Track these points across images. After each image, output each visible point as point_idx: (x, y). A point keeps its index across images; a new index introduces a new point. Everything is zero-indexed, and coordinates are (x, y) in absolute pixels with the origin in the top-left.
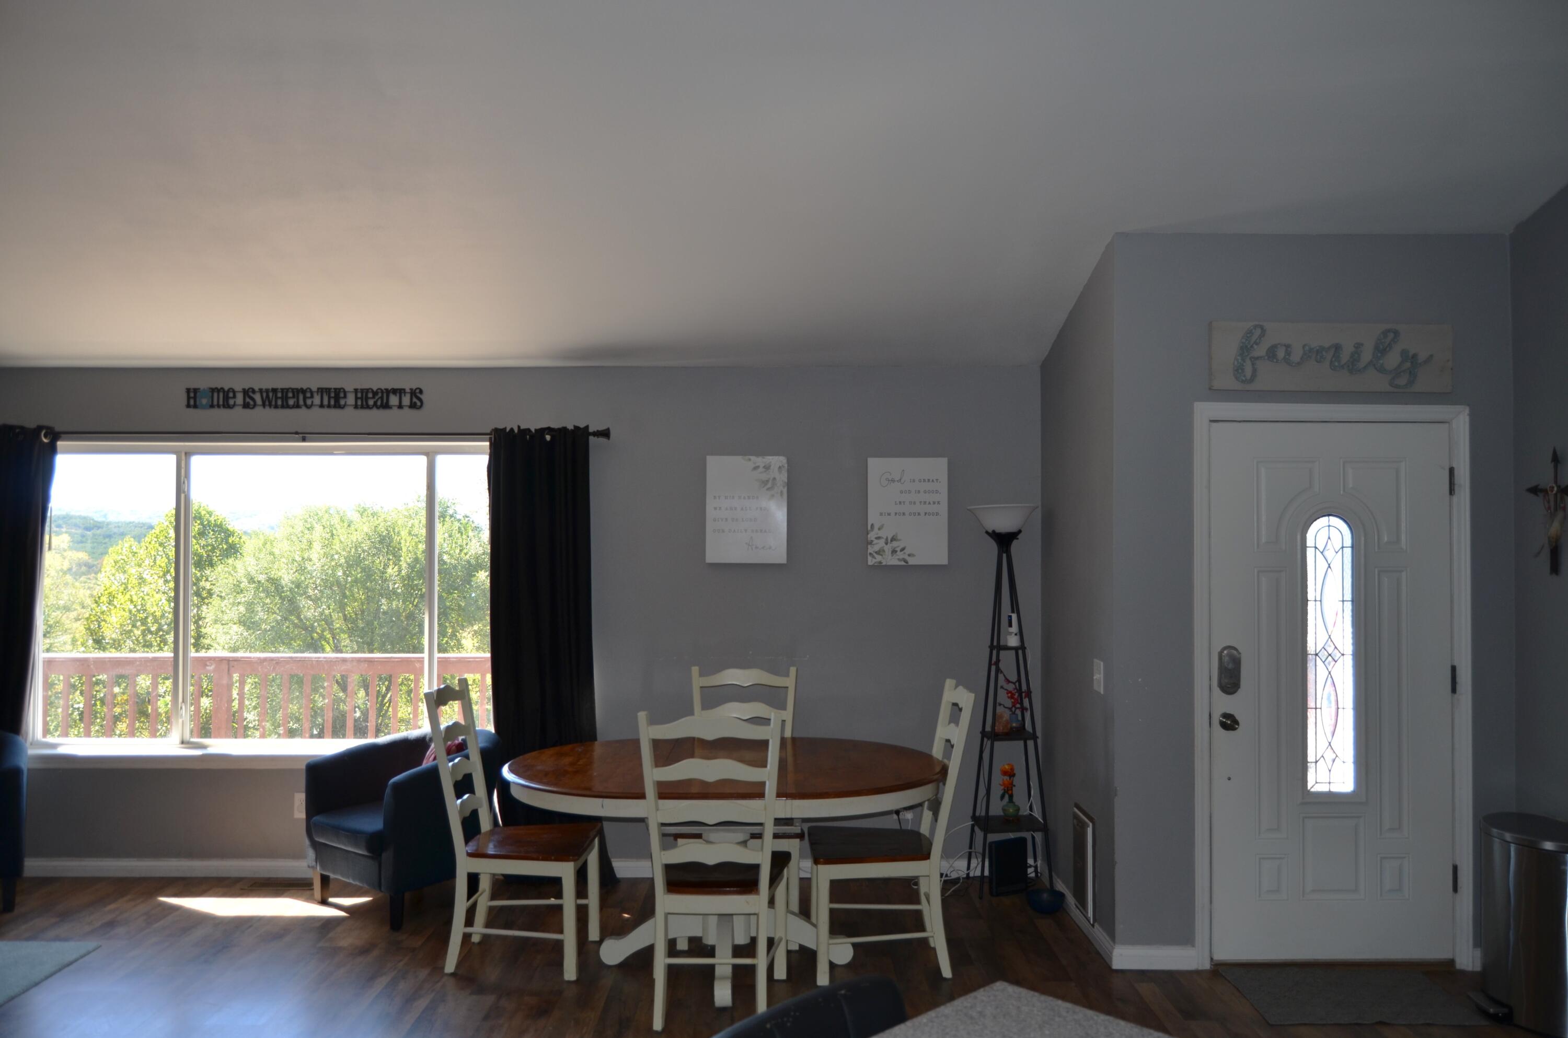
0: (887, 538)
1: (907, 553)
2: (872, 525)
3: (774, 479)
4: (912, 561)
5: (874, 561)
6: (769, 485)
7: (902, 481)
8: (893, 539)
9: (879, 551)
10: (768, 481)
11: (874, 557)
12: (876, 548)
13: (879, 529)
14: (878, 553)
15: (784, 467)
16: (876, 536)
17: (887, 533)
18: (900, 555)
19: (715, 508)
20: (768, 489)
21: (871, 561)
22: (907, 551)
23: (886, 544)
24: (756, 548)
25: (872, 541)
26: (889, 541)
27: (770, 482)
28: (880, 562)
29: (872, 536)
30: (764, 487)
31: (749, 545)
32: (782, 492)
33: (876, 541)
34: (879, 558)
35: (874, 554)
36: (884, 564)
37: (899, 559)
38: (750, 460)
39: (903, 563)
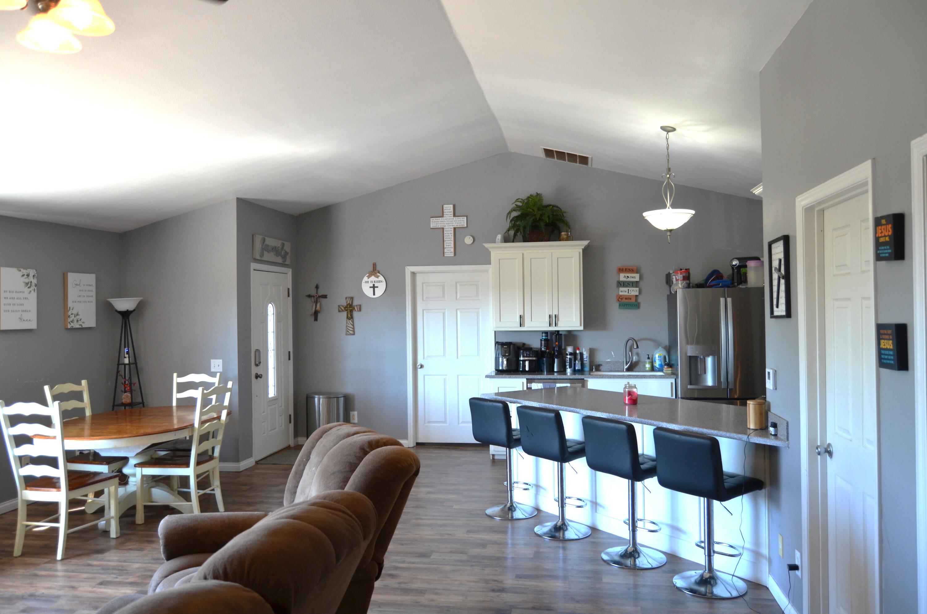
0: (75, 314)
1: (82, 322)
2: (70, 307)
3: (31, 282)
4: (84, 326)
5: (71, 326)
6: (29, 285)
7: (80, 285)
8: (77, 315)
9: (72, 321)
10: (28, 283)
11: (70, 324)
12: (71, 319)
13: (72, 309)
14: (72, 322)
15: (35, 275)
16: (71, 313)
17: (75, 312)
18: (80, 323)
19: (5, 298)
20: (29, 288)
21: (69, 326)
22: (82, 321)
23: (75, 317)
24: (24, 320)
25: (70, 316)
26: (76, 316)
27: (30, 283)
28: (73, 327)
29: (70, 313)
30: (27, 286)
31: (21, 319)
32: (34, 289)
33: (71, 316)
34: (72, 324)
35: (71, 322)
36: (74, 327)
37: (79, 325)
38: (20, 271)
39: (81, 327)
